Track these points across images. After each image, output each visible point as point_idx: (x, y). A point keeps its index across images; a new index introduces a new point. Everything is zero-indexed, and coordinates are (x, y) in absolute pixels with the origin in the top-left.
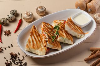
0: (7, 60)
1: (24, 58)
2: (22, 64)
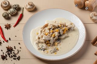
0: (3, 53)
1: (18, 51)
2: (16, 58)
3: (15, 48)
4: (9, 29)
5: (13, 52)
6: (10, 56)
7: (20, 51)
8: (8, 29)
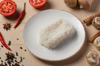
0: (2, 61)
1: (22, 59)
3: (17, 55)
4: (9, 30)
5: (14, 59)
6: (11, 65)
7: (24, 58)
8: (7, 29)
